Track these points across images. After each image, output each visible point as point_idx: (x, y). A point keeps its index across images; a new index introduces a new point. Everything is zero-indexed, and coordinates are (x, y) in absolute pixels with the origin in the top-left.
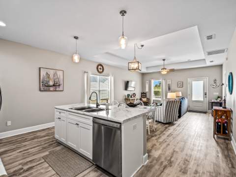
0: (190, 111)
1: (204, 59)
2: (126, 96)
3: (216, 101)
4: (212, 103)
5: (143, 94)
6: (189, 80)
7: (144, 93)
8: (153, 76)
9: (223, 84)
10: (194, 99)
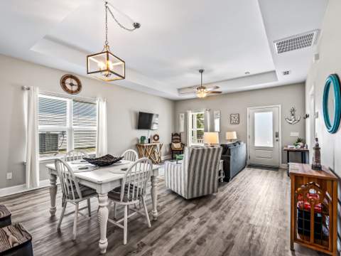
0: (251, 166)
1: (275, 71)
2: (138, 140)
3: (295, 148)
4: (288, 151)
5: (176, 137)
6: (249, 110)
7: (176, 134)
8: (192, 104)
9: (307, 116)
10: (257, 144)
